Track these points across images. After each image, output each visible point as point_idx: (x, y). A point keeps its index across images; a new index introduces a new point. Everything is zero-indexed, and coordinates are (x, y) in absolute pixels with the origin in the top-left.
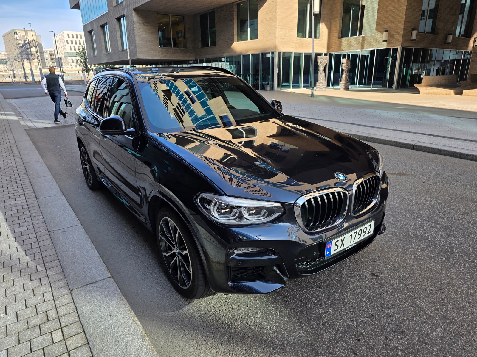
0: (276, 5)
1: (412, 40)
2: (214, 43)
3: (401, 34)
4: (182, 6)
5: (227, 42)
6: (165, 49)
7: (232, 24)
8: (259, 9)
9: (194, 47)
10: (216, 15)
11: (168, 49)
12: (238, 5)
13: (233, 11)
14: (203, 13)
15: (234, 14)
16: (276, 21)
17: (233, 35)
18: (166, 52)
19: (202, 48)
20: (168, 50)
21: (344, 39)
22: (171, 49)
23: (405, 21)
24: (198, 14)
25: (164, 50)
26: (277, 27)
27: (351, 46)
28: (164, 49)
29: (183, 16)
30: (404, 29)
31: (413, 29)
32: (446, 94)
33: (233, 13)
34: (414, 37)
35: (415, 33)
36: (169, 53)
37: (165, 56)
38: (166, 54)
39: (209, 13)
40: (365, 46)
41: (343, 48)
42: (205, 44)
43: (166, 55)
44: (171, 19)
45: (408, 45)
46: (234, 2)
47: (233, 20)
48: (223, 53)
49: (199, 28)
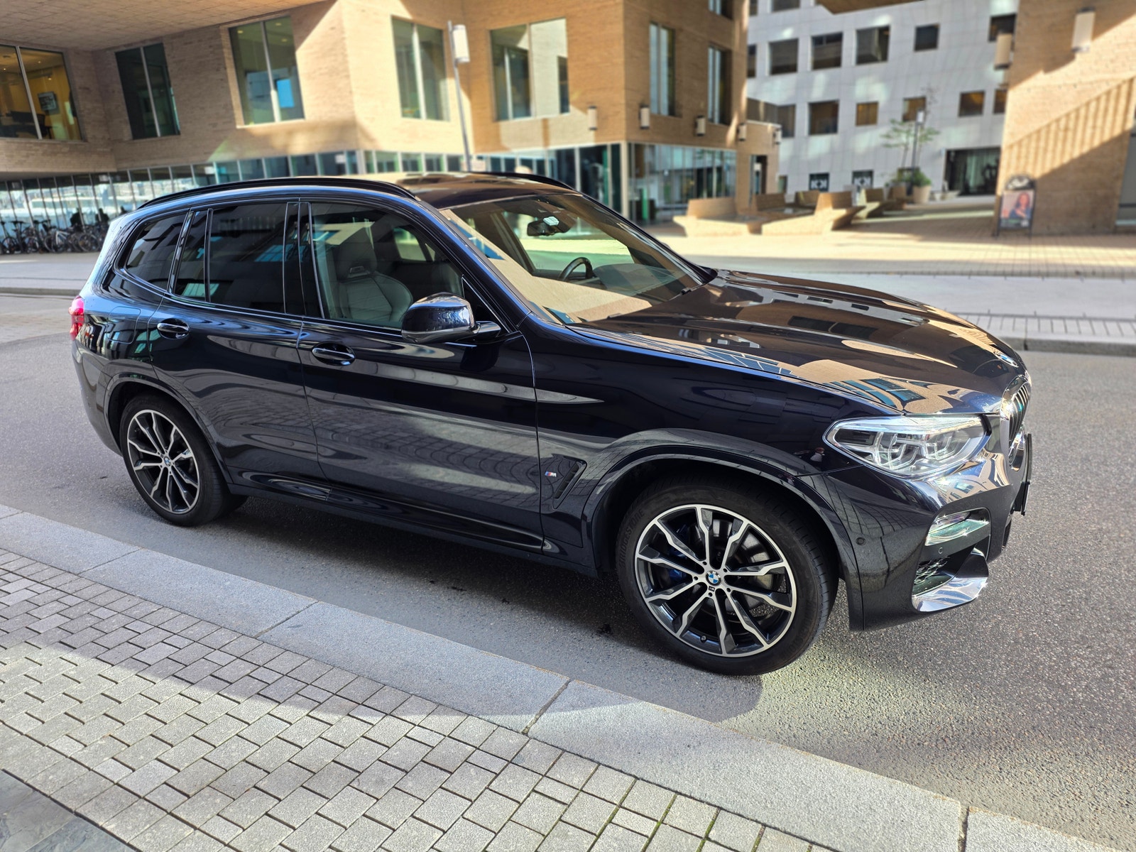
0: (344, 39)
1: (643, 128)
2: (171, 129)
3: (623, 115)
4: (61, 25)
5: (215, 125)
6: (18, 143)
7: (222, 80)
8: (296, 45)
9: (109, 139)
10: (169, 55)
11: (26, 143)
12: (232, 32)
13: (220, 47)
14: (124, 49)
15: (226, 55)
16: (348, 77)
17: (229, 107)
18: (24, 153)
19: (136, 141)
20: (28, 145)
21: (503, 124)
22: (36, 144)
23: (627, 88)
24: (109, 49)
25: (14, 146)
26: (354, 90)
27: (524, 140)
28: (13, 142)
29: (61, 53)
30: (628, 105)
31: (642, 106)
32: (734, 234)
33: (223, 53)
34: (646, 121)
35: (645, 112)
36: (33, 155)
37: (21, 163)
38: (24, 159)
39: (145, 48)
40: (552, 140)
41: (505, 143)
42: (142, 130)
43: (25, 161)
44: (24, 59)
45: (638, 138)
46: (220, 25)
47: (225, 68)
48: (205, 153)
49: (118, 87)
